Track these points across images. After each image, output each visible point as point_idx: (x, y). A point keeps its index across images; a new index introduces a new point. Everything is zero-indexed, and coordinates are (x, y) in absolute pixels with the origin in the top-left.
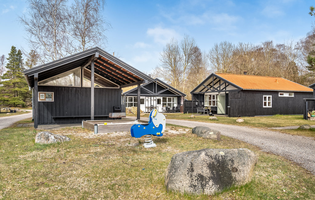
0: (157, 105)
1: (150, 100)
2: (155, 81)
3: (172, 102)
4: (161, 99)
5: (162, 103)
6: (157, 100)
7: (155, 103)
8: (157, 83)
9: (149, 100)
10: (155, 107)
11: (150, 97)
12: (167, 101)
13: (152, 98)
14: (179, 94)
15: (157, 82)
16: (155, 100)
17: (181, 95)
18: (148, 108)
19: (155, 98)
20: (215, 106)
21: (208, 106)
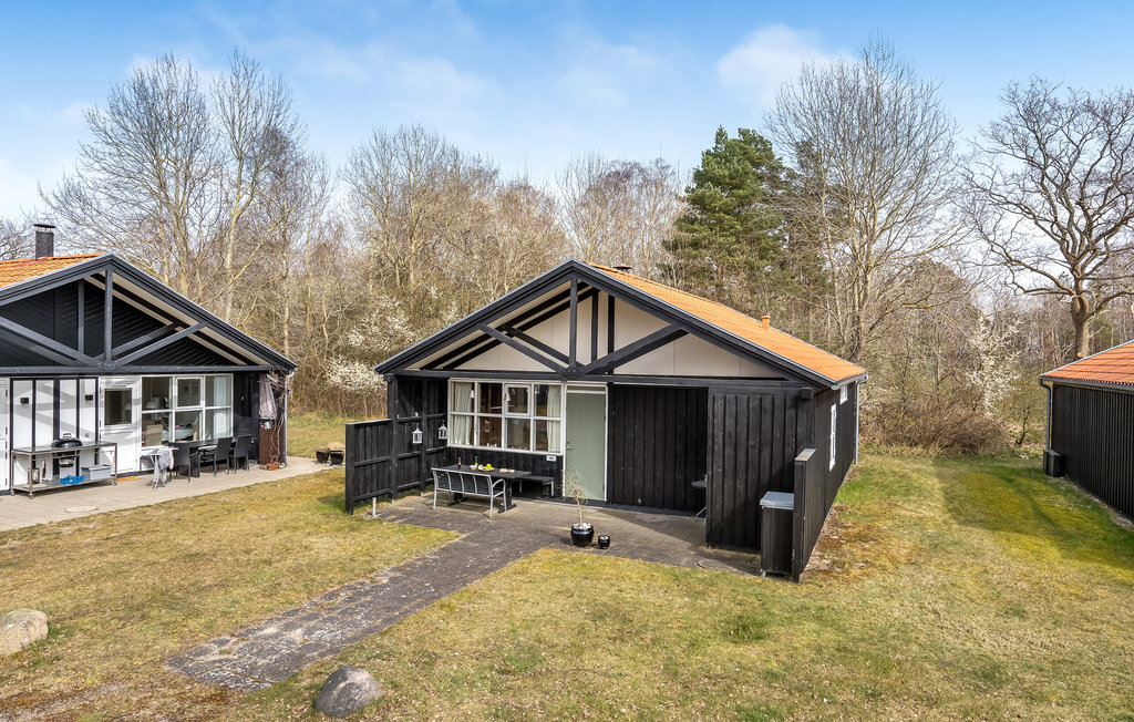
0: (102, 427)
1: (50, 399)
2: (102, 279)
3: (202, 406)
4: (129, 392)
5: (137, 412)
6: (102, 399)
7: (87, 422)
8: (110, 293)
9: (45, 398)
10: (88, 449)
11: (50, 384)
12: (175, 402)
13: (68, 387)
14: (250, 363)
15: (116, 287)
16: (89, 398)
17: (263, 363)
18: (34, 459)
19: (89, 386)
20: (532, 450)
21: (476, 445)
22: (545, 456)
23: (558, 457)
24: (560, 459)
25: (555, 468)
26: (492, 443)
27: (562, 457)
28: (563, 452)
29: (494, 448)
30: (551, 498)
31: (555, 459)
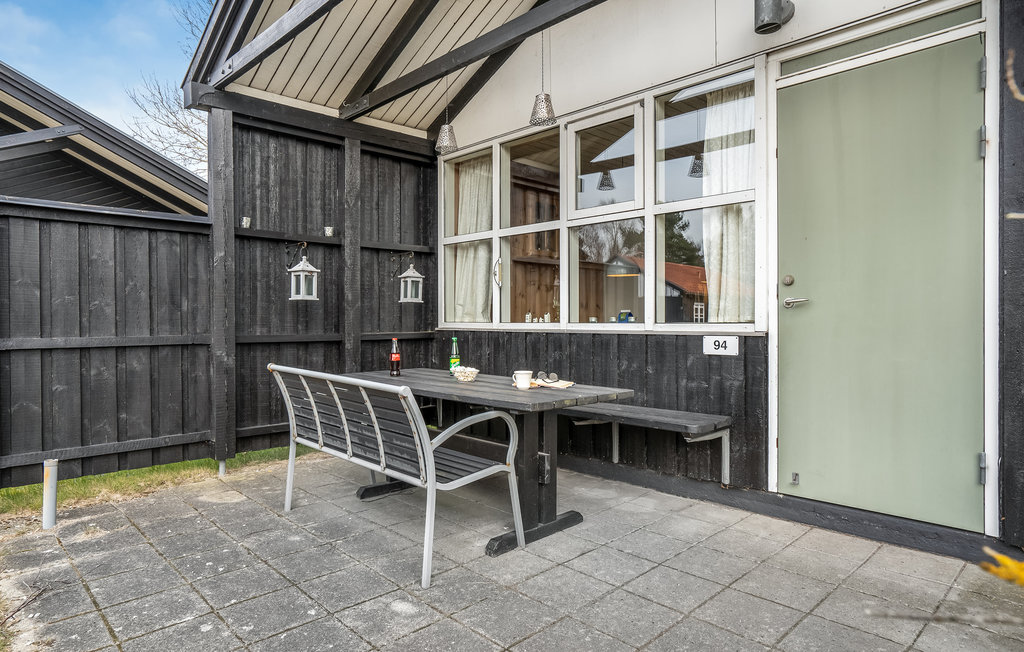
20: (653, 323)
21: (501, 324)
22: (699, 339)
23: (745, 341)
24: (754, 347)
25: (735, 381)
26: (538, 315)
27: (764, 339)
28: (766, 319)
29: (544, 326)
30: (729, 496)
31: (733, 348)
